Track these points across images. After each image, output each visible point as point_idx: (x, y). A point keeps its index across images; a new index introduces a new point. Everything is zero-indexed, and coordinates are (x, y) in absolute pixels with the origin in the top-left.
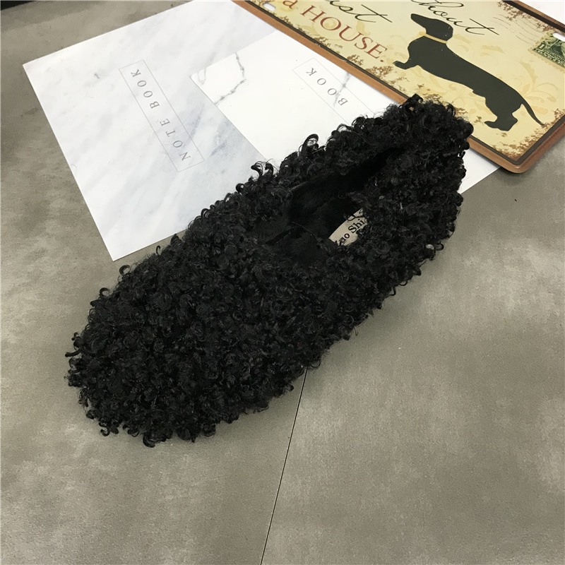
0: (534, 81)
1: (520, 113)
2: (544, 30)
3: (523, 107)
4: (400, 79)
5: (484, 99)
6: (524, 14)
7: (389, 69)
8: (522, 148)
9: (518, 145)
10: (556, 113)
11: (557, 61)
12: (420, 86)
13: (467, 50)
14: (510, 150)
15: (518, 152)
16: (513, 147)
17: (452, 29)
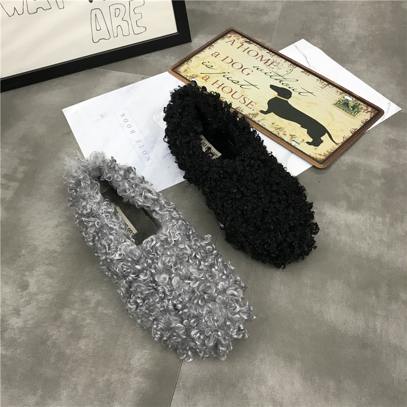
0: (333, 121)
1: (325, 138)
2: (340, 94)
3: (326, 134)
4: (263, 119)
5: (306, 130)
6: (330, 85)
7: (257, 114)
8: (325, 155)
9: (323, 154)
10: (344, 138)
11: (346, 111)
12: (273, 123)
13: (299, 104)
14: (318, 157)
15: (322, 157)
16: (320, 155)
17: (291, 93)
